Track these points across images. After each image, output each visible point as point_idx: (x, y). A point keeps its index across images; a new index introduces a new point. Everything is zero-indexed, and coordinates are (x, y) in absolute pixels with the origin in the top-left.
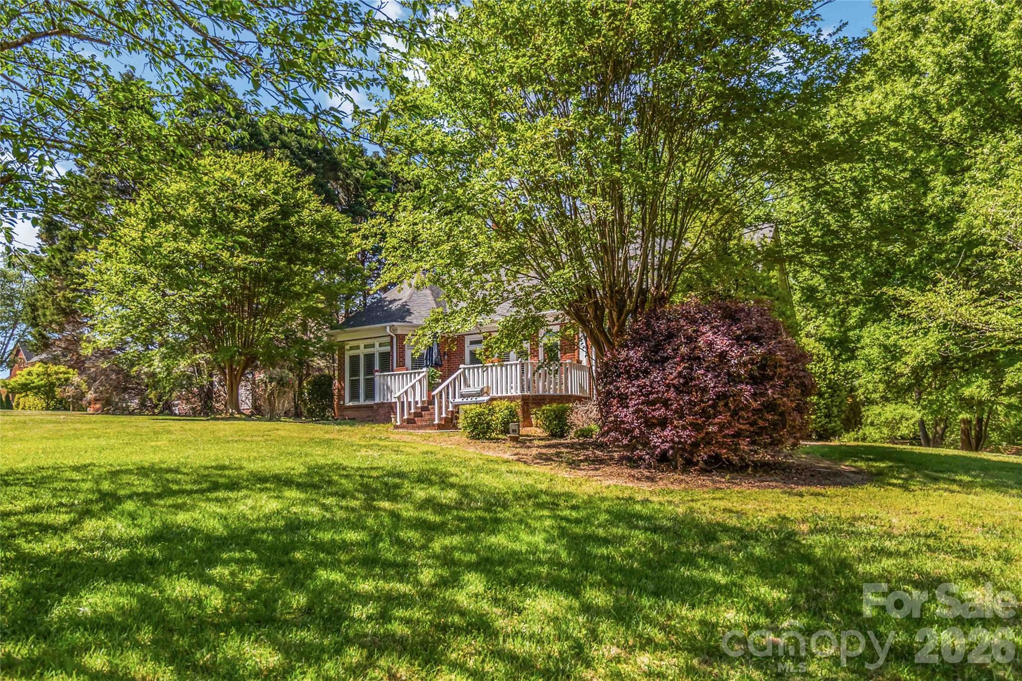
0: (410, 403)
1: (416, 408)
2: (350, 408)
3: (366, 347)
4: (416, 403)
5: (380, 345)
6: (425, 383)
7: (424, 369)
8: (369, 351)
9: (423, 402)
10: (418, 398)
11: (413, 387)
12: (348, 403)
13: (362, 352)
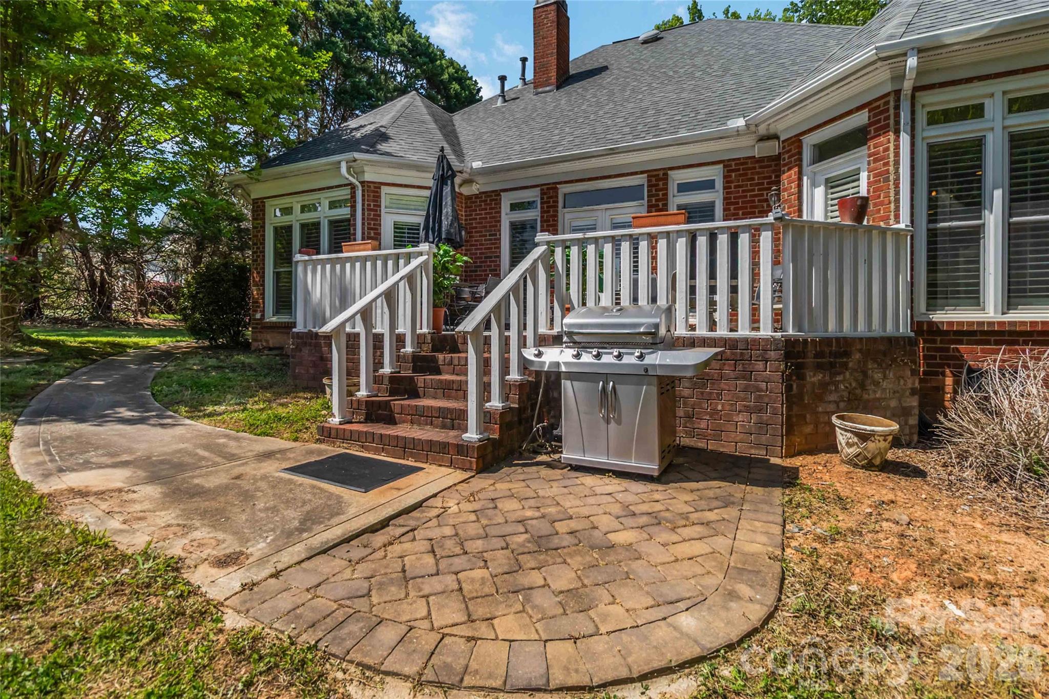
0: (377, 341)
1: (398, 358)
2: (274, 327)
3: (304, 209)
4: (400, 340)
5: (333, 205)
6: (425, 285)
7: (424, 247)
8: (309, 217)
9: (419, 340)
10: (403, 328)
11: (390, 296)
12: (271, 318)
13: (297, 218)
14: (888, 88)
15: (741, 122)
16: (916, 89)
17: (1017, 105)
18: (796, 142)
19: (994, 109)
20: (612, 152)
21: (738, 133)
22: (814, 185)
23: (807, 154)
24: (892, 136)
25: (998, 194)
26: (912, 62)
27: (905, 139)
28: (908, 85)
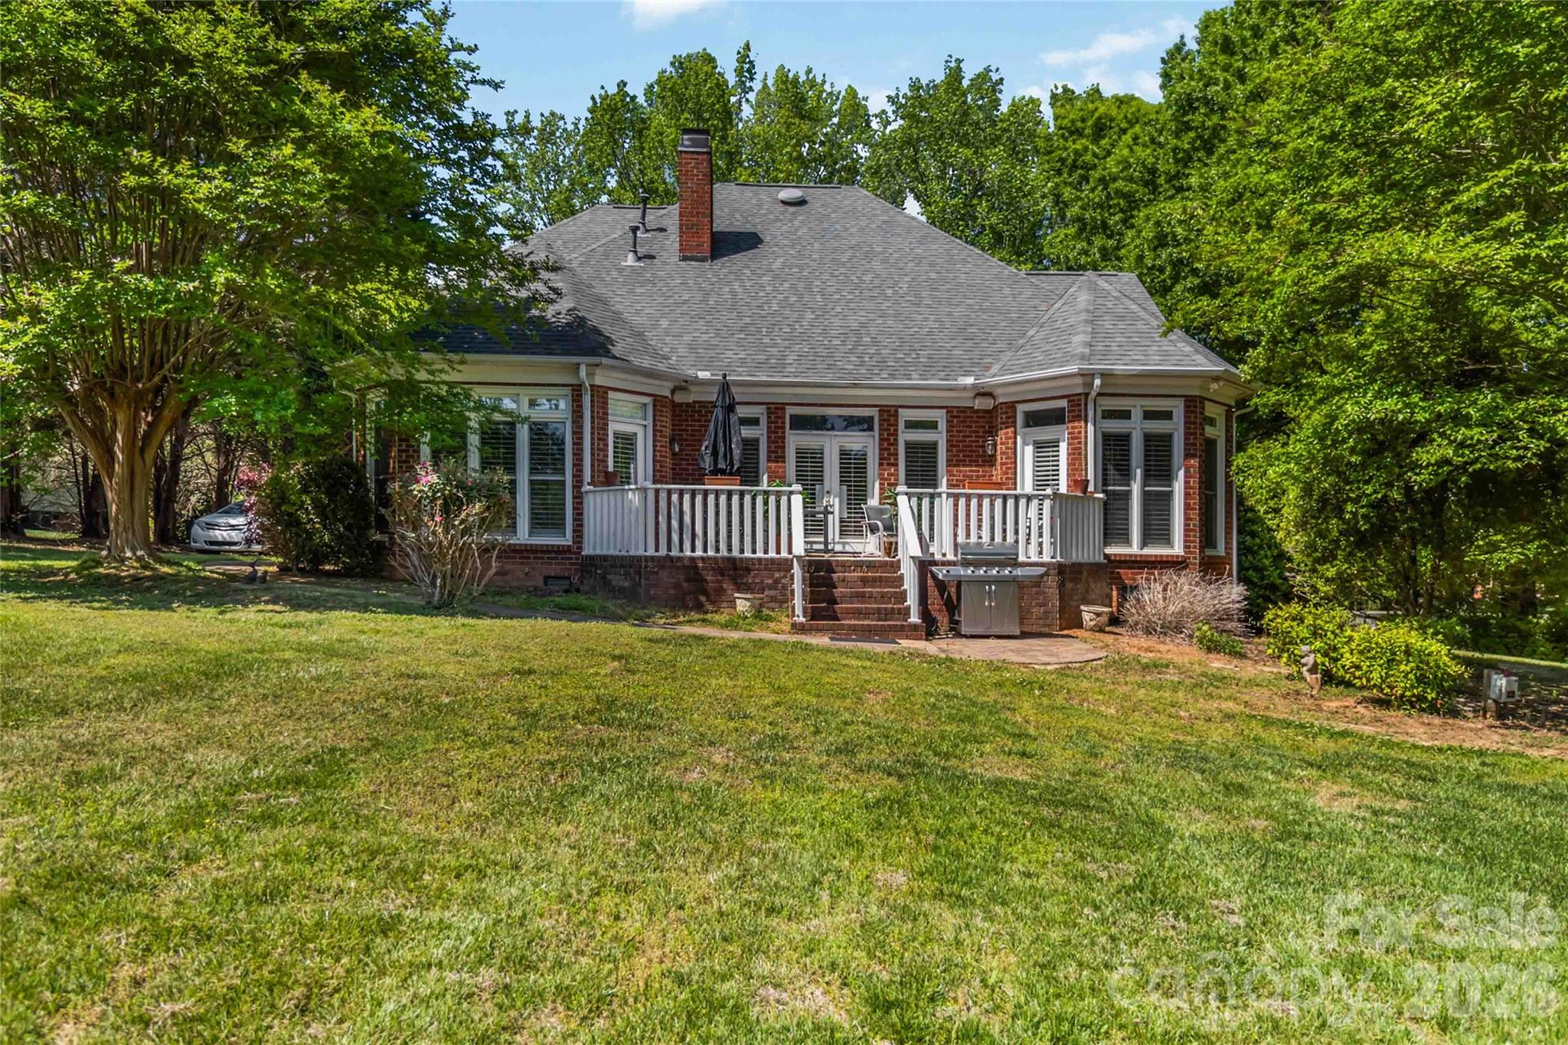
14: (1080, 391)
15: (970, 380)
16: (1099, 394)
17: (1149, 415)
18: (1012, 406)
19: (1137, 415)
20: (855, 386)
21: (965, 388)
22: (1025, 444)
23: (1020, 420)
24: (1083, 424)
25: (1139, 471)
26: (1097, 382)
27: (1090, 427)
28: (1093, 394)
